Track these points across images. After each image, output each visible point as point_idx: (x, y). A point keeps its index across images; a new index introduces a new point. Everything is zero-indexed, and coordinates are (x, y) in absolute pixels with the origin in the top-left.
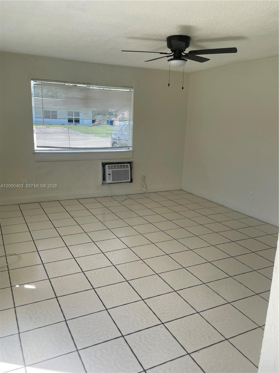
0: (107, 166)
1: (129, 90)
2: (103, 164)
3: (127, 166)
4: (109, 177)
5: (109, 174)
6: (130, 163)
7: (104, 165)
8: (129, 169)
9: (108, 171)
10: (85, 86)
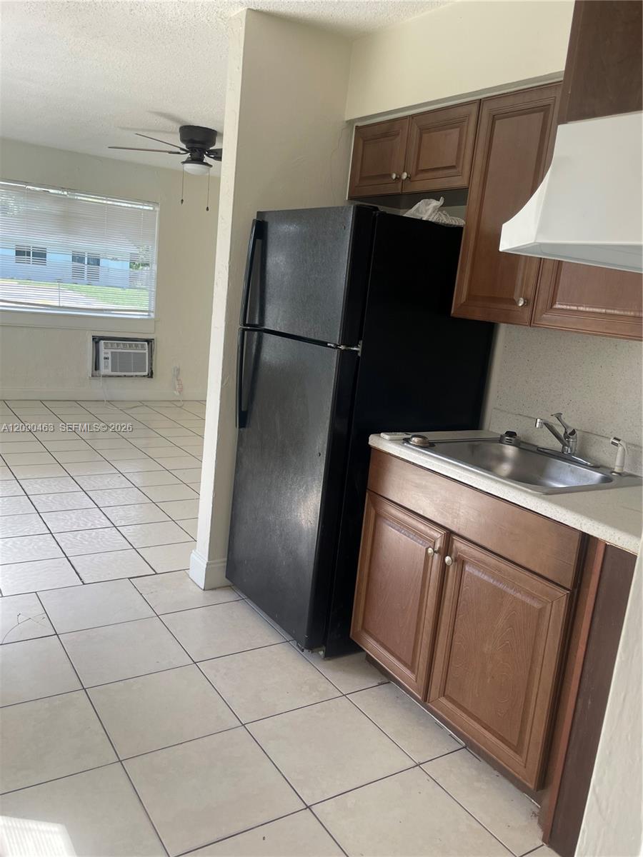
0: (102, 342)
1: (151, 208)
2: (94, 338)
3: (143, 346)
4: (105, 362)
5: (106, 358)
6: (149, 341)
7: (96, 340)
8: (146, 351)
9: (104, 352)
10: (65, 193)
